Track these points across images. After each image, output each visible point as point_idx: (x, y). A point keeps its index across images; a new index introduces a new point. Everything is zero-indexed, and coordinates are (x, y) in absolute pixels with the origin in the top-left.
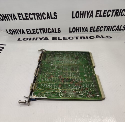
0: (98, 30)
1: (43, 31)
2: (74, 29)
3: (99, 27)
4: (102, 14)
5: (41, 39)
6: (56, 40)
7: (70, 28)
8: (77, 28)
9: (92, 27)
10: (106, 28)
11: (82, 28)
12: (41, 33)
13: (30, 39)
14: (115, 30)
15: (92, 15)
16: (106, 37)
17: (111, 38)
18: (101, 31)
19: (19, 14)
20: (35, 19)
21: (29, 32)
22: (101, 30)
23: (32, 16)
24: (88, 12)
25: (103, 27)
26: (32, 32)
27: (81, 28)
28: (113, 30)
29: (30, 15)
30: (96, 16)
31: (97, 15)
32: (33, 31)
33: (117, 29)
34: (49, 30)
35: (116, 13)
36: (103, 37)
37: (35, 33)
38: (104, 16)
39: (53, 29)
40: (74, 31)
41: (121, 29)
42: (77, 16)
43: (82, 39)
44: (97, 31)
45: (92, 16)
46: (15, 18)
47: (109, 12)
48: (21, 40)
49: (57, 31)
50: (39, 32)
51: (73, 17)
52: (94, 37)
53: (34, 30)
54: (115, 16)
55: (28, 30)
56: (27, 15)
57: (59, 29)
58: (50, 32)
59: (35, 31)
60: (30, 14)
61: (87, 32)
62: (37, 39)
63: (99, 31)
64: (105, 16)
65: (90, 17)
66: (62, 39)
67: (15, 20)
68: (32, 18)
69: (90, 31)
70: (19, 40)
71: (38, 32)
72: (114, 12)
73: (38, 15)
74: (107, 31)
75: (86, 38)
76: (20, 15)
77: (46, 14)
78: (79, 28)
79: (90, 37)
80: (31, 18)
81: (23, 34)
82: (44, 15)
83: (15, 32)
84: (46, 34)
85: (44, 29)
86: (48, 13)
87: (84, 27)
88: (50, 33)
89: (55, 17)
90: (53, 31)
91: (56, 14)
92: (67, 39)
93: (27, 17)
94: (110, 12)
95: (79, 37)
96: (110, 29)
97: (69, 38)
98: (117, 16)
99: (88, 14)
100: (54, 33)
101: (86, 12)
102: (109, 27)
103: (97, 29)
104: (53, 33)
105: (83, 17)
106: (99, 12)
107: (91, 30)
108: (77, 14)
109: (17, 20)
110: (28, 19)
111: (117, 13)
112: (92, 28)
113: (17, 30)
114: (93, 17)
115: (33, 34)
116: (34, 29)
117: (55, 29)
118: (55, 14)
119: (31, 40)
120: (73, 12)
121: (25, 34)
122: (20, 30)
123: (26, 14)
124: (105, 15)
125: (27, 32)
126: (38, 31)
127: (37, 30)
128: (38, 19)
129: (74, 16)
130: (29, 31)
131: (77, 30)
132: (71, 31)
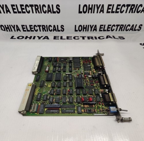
0: (109, 29)
1: (43, 29)
2: (80, 27)
3: (110, 25)
4: (114, 10)
5: (39, 38)
6: (59, 39)
7: (75, 26)
8: (84, 26)
9: (103, 25)
10: (119, 27)
11: (91, 25)
12: (40, 31)
13: (27, 37)
14: (130, 31)
15: (102, 9)
16: (119, 38)
17: (124, 39)
18: (112, 30)
19: (12, 6)
20: (33, 13)
22: (113, 29)
23: (29, 9)
24: (98, 6)
25: (116, 25)
26: (29, 29)
27: (89, 26)
28: (127, 30)
29: (27, 7)
30: (108, 12)
31: (109, 10)
33: (131, 29)
34: (50, 27)
35: (131, 9)
36: (114, 38)
37: (33, 31)
39: (54, 26)
40: (80, 29)
41: (136, 29)
42: (85, 10)
43: (90, 39)
44: (108, 30)
45: (102, 11)
46: (8, 11)
47: (123, 7)
48: (15, 39)
49: (60, 29)
50: (37, 30)
51: (80, 12)
52: (103, 37)
54: (129, 12)
55: (24, 27)
56: (23, 7)
57: (62, 27)
59: (32, 28)
60: (27, 6)
61: (96, 31)
62: (34, 38)
63: (110, 30)
64: (118, 12)
65: (100, 13)
66: (66, 38)
67: (8, 13)
68: (29, 11)
69: (100, 30)
70: (12, 38)
71: (36, 30)
72: (129, 8)
73: (37, 7)
74: (119, 30)
75: (94, 38)
76: (14, 7)
77: (47, 6)
78: (86, 26)
79: (99, 38)
80: (28, 11)
81: (17, 31)
82: (44, 7)
83: (8, 28)
84: (47, 32)
85: (44, 26)
86: (49, 6)
87: (93, 25)
88: (51, 31)
89: (58, 11)
90: (55, 29)
91: (59, 6)
92: (72, 39)
93: (23, 9)
94: (125, 7)
95: (86, 37)
96: (123, 29)
97: (74, 38)
98: (132, 12)
99: (98, 8)
100: (56, 31)
101: (96, 5)
102: (122, 27)
103: (108, 28)
104: (55, 31)
105: (91, 13)
106: (111, 7)
107: (101, 29)
108: (85, 8)
109: (10, 13)
110: (24, 12)
111: (133, 8)
112: (102, 27)
113: (10, 25)
114: (103, 13)
115: (30, 32)
116: (32, 26)
117: (58, 26)
118: (58, 7)
120: (80, 5)
121: (20, 31)
122: (13, 26)
123: (21, 6)
124: (118, 10)
125: (23, 28)
126: (36, 28)
127: (35, 27)
128: (36, 13)
129: (81, 10)
130: (25, 28)
131: (84, 28)
132: (76, 30)
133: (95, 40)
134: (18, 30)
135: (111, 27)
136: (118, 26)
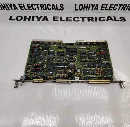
1: (41, 7)
2: (81, 6)
3: (113, 5)
5: (39, 19)
7: (76, 5)
8: (85, 5)
9: (105, 5)
10: (122, 7)
11: (92, 5)
12: (39, 9)
13: (25, 18)
16: (120, 19)
17: (125, 20)
18: (114, 10)
21: (23, 8)
22: (115, 8)
25: (119, 5)
26: (27, 7)
27: (90, 5)
28: (129, 10)
32: (29, 7)
34: (49, 6)
36: (115, 20)
37: (31, 10)
39: (53, 5)
40: (81, 8)
43: (90, 21)
44: (110, 10)
49: (59, 8)
52: (104, 19)
53: (29, 6)
55: (21, 6)
57: (62, 6)
58: (51, 9)
59: (30, 7)
61: (97, 10)
62: (33, 19)
63: (112, 10)
69: (101, 10)
71: (34, 8)
75: (94, 20)
78: (87, 5)
79: (100, 19)
81: (15, 10)
83: (5, 7)
84: (45, 11)
85: (43, 5)
87: (95, 5)
90: (54, 7)
95: (86, 18)
96: (126, 8)
97: (74, 19)
100: (55, 10)
102: (125, 6)
103: (110, 7)
104: (54, 10)
107: (103, 8)
112: (104, 6)
113: (6, 4)
115: (28, 11)
116: (29, 4)
117: (57, 5)
119: (26, 20)
121: (18, 10)
122: (10, 5)
126: (34, 7)
127: (33, 6)
130: (22, 7)
131: (85, 7)
132: (77, 9)
133: (95, 22)
134: (16, 8)
135: (113, 6)
136: (121, 5)
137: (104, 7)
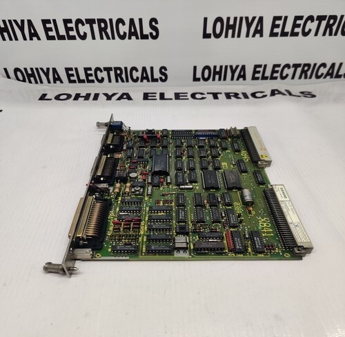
0: (275, 75)
1: (116, 75)
2: (207, 71)
3: (279, 66)
4: (288, 29)
5: (109, 97)
6: (156, 99)
7: (195, 68)
8: (215, 67)
9: (260, 66)
10: (299, 70)
11: (231, 67)
12: (110, 81)
13: (77, 97)
14: (325, 77)
15: (259, 28)
18: (283, 78)
19: (45, 22)
20: (94, 38)
21: (75, 78)
22: (284, 75)
23: (85, 29)
24: (250, 21)
25: (291, 66)
26: (83, 77)
27: (226, 67)
28: (318, 77)
29: (80, 25)
30: (273, 34)
31: (276, 30)
32: (87, 75)
33: (330, 74)
34: (134, 72)
35: (329, 26)
36: (290, 94)
37: (93, 81)
38: (294, 34)
39: (144, 69)
40: (206, 75)
41: (340, 73)
42: (218, 31)
43: (230, 98)
44: (273, 78)
45: (259, 32)
46: (34, 35)
47: (309, 21)
48: (51, 99)
49: (157, 75)
50: (103, 79)
51: (206, 36)
52: (264, 94)
53: (89, 72)
54: (324, 34)
55: (70, 72)
56: (69, 25)
57: (163, 70)
58: (138, 78)
59: (91, 75)
60: (79, 21)
61: (245, 79)
62: (96, 97)
63: (279, 78)
64: (297, 34)
65: (254, 36)
66: (173, 97)
67: (35, 38)
68: (85, 34)
69: (254, 78)
70: (43, 97)
71: (100, 78)
72: (324, 23)
73: (103, 25)
74: (300, 78)
75: (241, 96)
76: (48, 26)
77: (127, 22)
78: (221, 67)
79: (254, 95)
80: (82, 34)
81: (55, 82)
82: (120, 25)
83: (33, 75)
84: (125, 83)
85: (120, 69)
86: (132, 21)
87: (237, 67)
88: (135, 81)
89: (154, 34)
90: (146, 76)
91: (157, 23)
93: (71, 30)
94: (312, 21)
95: (221, 93)
96: (309, 73)
97: (193, 96)
98: (330, 34)
99: (249, 25)
100: (148, 81)
101: (244, 19)
102: (306, 68)
103: (274, 71)
104: (145, 81)
105: (233, 36)
106: (280, 22)
107: (257, 75)
108: (219, 25)
109: (39, 39)
110: (73, 38)
111: (333, 25)
112: (258, 69)
113: (37, 69)
114: (261, 36)
115: (86, 84)
116: (90, 69)
117: (152, 68)
118: (153, 23)
119: (80, 98)
120: (206, 19)
121: (62, 82)
122: (45, 71)
123: (66, 21)
124: (296, 30)
125: (69, 76)
126: (100, 75)
127: (98, 72)
128: (102, 38)
129: (209, 30)
130: (73, 75)
131: (215, 73)
132: (197, 77)
133: (243, 100)
134: (57, 79)
135: (280, 69)
136: (296, 66)
137: (259, 72)
